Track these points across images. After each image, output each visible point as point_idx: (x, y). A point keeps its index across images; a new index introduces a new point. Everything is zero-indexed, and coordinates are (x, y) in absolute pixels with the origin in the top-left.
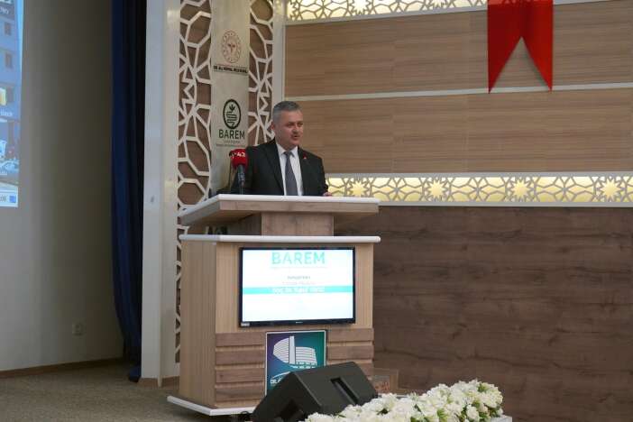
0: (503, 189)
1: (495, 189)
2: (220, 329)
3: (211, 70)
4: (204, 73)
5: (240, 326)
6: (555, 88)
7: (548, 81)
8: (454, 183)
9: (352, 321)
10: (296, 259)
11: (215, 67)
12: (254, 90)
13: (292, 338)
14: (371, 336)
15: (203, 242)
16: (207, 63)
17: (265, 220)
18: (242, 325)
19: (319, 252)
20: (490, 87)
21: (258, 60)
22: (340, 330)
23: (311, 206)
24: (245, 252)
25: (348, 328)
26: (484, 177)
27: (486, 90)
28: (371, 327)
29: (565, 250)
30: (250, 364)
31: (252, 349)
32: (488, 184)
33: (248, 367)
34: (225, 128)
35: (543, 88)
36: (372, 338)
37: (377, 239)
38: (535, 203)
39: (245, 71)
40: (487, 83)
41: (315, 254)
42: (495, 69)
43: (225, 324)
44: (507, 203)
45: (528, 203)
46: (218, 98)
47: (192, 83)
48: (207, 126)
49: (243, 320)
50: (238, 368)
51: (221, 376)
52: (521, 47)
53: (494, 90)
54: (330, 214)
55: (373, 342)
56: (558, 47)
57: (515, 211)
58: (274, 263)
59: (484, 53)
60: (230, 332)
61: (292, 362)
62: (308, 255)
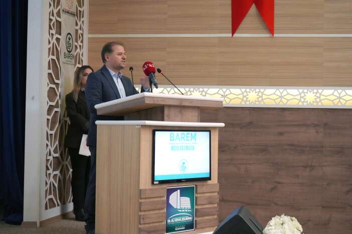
0: (241, 96)
1: (236, 96)
2: (142, 187)
3: (61, 12)
4: (59, 14)
5: (153, 183)
6: (275, 35)
7: (271, 30)
8: (208, 92)
9: (209, 179)
10: (182, 138)
11: (63, 11)
12: (77, 28)
13: (179, 191)
14: (217, 189)
15: (123, 125)
16: (59, 7)
17: (166, 111)
18: (155, 183)
19: (193, 133)
20: (233, 32)
21: (79, 8)
22: (203, 185)
23: (191, 102)
24: (157, 133)
25: (206, 183)
26: (229, 89)
27: (230, 35)
28: (217, 182)
29: (281, 134)
30: (157, 209)
31: (158, 199)
32: (231, 93)
33: (156, 212)
34: (66, 52)
35: (268, 35)
36: (218, 190)
37: (222, 125)
38: (262, 105)
39: (75, 15)
40: (231, 31)
41: (191, 134)
42: (236, 22)
43: (145, 183)
44: (243, 104)
45: (258, 105)
46: (64, 31)
47: (54, 20)
48: (59, 50)
49: (155, 179)
50: (152, 212)
51: (143, 219)
52: (253, 10)
53: (236, 35)
54: (198, 108)
55: (218, 193)
56: (277, 11)
57: (248, 110)
58: (171, 140)
59: (229, 12)
60: (147, 188)
61: (179, 208)
62: (188, 135)
